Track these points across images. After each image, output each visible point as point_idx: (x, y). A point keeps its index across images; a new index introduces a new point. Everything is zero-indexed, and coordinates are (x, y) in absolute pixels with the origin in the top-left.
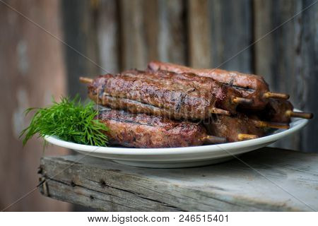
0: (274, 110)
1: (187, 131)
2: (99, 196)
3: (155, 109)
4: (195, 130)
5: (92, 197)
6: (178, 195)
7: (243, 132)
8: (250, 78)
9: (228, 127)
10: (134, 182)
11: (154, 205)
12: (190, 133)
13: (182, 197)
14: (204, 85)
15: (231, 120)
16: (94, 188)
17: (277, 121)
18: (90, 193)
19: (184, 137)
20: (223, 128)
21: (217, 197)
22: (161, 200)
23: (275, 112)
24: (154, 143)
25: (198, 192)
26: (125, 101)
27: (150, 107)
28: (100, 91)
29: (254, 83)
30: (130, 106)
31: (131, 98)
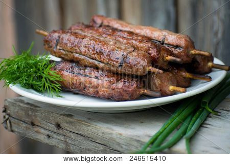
0: (198, 62)
1: (128, 86)
2: (55, 136)
3: (101, 65)
4: (135, 85)
5: (49, 136)
6: (122, 142)
7: (173, 85)
8: (179, 38)
9: (161, 81)
10: (84, 128)
11: (101, 148)
12: (131, 88)
13: (125, 144)
16: (50, 129)
18: (47, 132)
19: (126, 91)
20: (157, 82)
22: (107, 145)
23: (199, 64)
24: (101, 93)
25: (138, 141)
26: (76, 55)
27: (96, 63)
28: (54, 45)
29: (182, 43)
30: (80, 60)
31: (80, 53)
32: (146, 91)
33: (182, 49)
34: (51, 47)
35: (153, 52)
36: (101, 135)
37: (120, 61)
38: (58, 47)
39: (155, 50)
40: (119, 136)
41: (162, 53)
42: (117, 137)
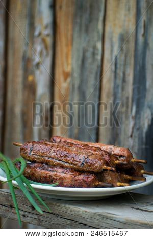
0: (134, 169)
1: (88, 178)
2: (30, 215)
3: (67, 165)
4: (93, 178)
5: (24, 216)
6: (86, 216)
7: (119, 181)
8: (123, 150)
9: (112, 178)
10: (56, 208)
11: (69, 222)
12: (90, 179)
13: (89, 218)
14: (97, 152)
15: (113, 174)
16: (26, 210)
17: (135, 176)
18: (22, 213)
19: (86, 181)
20: (109, 178)
21: (114, 219)
22: (74, 220)
23: (135, 171)
24: (65, 184)
25: (100, 215)
26: (47, 159)
27: (63, 163)
28: (29, 152)
30: (50, 162)
31: (50, 157)
33: (125, 158)
34: (26, 153)
37: (82, 161)
38: (32, 153)
39: (107, 156)
40: (84, 212)
41: (112, 158)
42: (83, 214)
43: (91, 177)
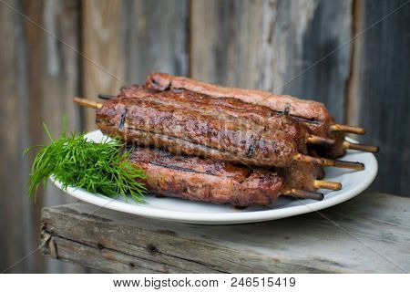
2: (145, 265)
4: (279, 183)
5: (132, 265)
6: (278, 271)
12: (273, 188)
16: (137, 254)
18: (129, 259)
19: (266, 192)
27: (203, 149)
28: (119, 122)
29: (322, 114)
32: (293, 191)
33: (321, 125)
34: (113, 125)
35: (292, 131)
36: (239, 261)
37: (247, 146)
38: (126, 125)
39: (293, 128)
40: (273, 263)
41: (302, 131)
42: (270, 265)
43: (277, 183)
